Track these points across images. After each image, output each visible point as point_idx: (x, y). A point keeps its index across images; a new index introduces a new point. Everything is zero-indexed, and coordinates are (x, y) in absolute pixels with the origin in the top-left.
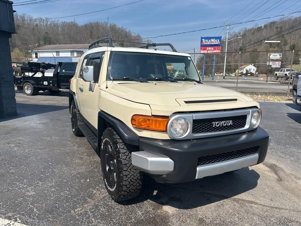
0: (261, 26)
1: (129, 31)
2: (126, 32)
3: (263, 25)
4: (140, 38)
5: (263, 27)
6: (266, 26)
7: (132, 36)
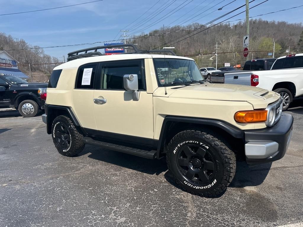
0: (147, 34)
1: (10, 36)
2: (5, 38)
3: (148, 33)
4: (25, 44)
5: (148, 35)
6: (151, 35)
7: (15, 41)
